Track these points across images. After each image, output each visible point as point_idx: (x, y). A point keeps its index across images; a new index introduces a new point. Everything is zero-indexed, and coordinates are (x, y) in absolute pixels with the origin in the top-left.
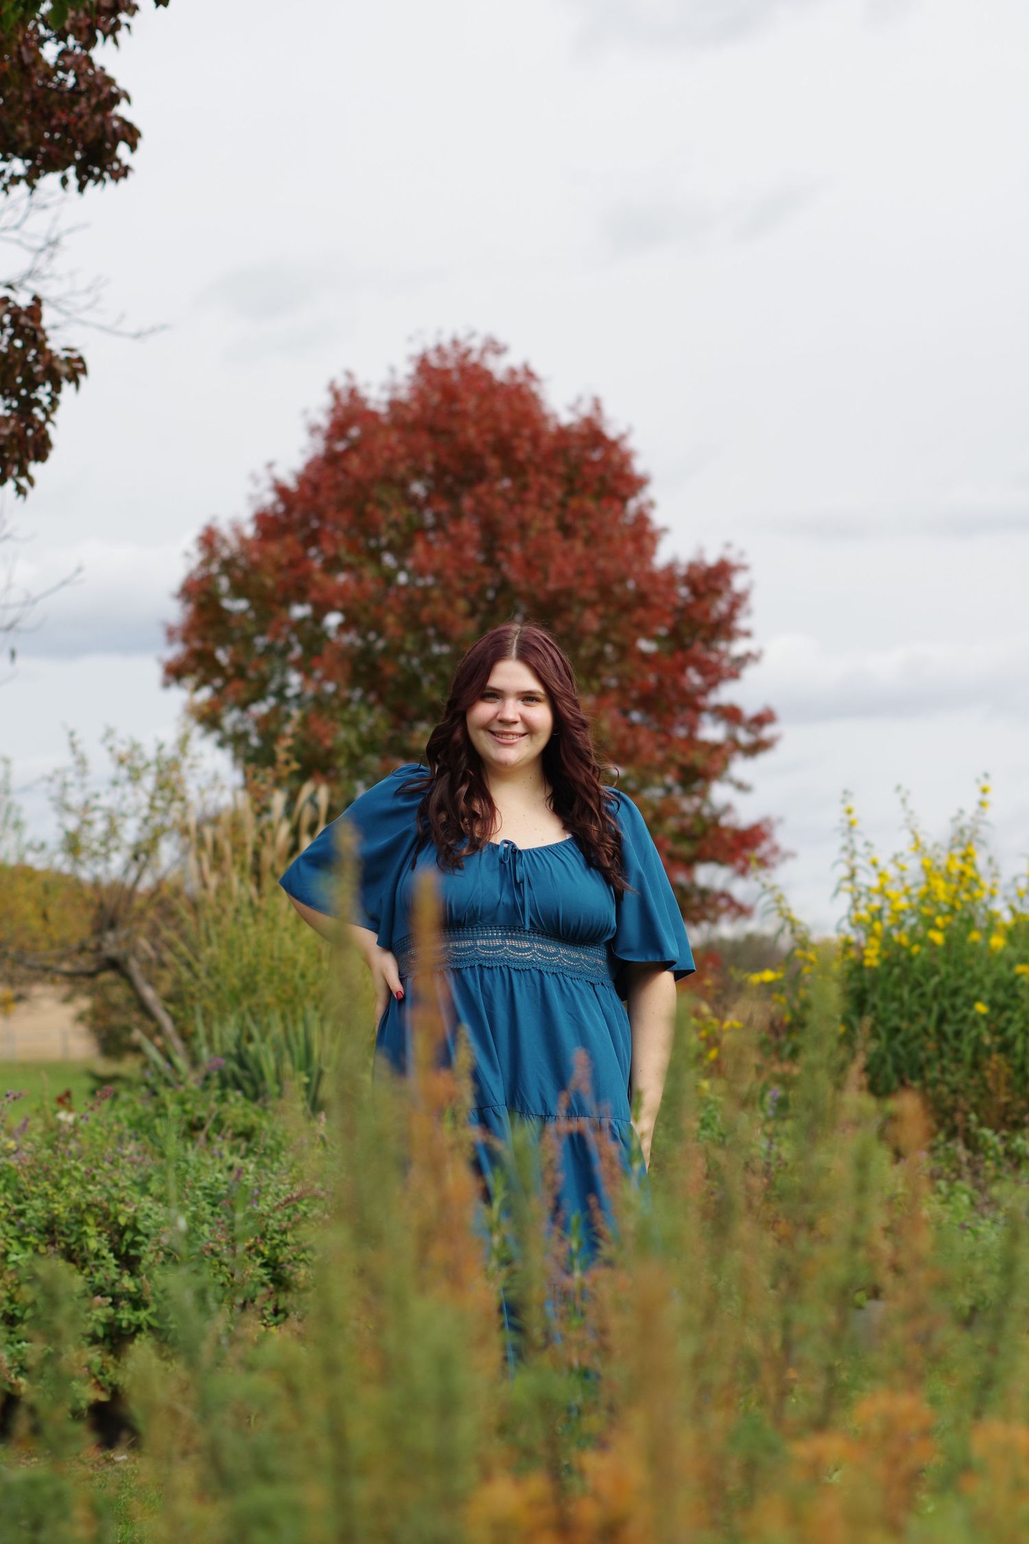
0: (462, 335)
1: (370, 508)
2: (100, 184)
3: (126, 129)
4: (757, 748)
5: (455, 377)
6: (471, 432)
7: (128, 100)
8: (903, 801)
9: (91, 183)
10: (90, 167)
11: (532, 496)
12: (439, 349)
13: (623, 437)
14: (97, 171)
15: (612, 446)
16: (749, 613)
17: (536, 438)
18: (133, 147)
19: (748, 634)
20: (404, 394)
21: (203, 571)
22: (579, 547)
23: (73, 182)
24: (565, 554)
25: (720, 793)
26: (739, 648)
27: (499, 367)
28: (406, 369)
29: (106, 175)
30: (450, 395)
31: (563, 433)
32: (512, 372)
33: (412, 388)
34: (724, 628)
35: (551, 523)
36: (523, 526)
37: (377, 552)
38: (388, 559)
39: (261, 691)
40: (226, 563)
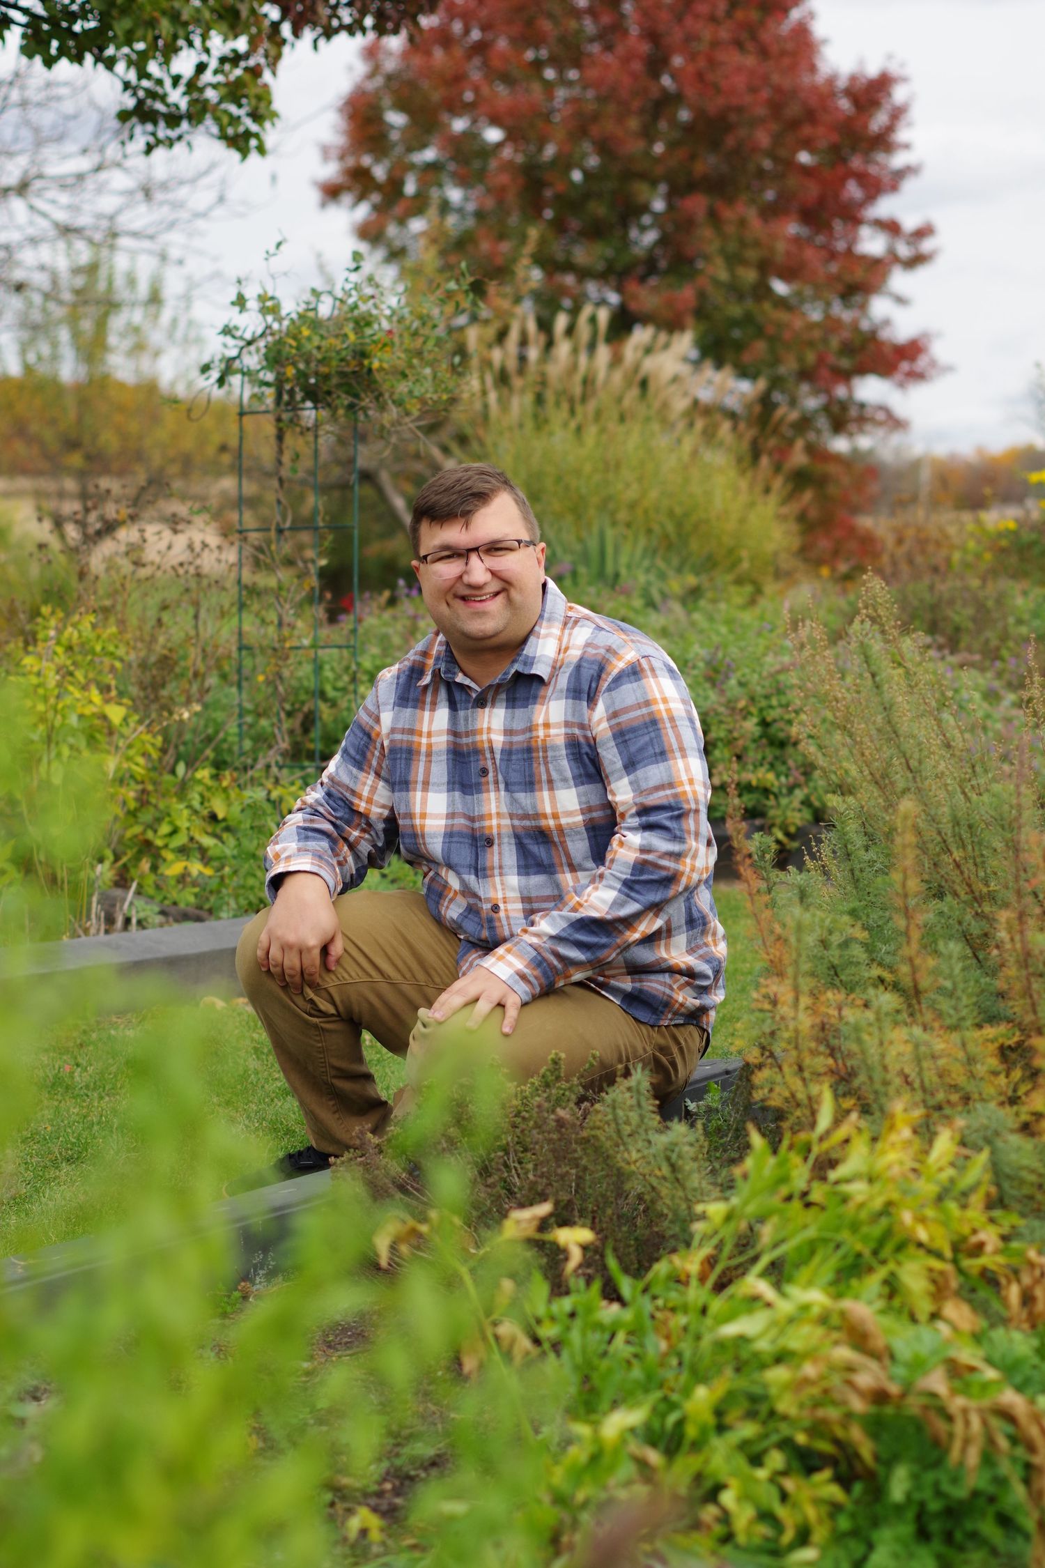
1: (540, 19)
4: (917, 260)
16: (909, 125)
19: (907, 146)
22: (751, 60)
25: (879, 307)
26: (898, 160)
34: (883, 142)
35: (723, 35)
36: (690, 38)
37: (538, 65)
38: (550, 74)
39: (419, 206)
40: (390, 78)
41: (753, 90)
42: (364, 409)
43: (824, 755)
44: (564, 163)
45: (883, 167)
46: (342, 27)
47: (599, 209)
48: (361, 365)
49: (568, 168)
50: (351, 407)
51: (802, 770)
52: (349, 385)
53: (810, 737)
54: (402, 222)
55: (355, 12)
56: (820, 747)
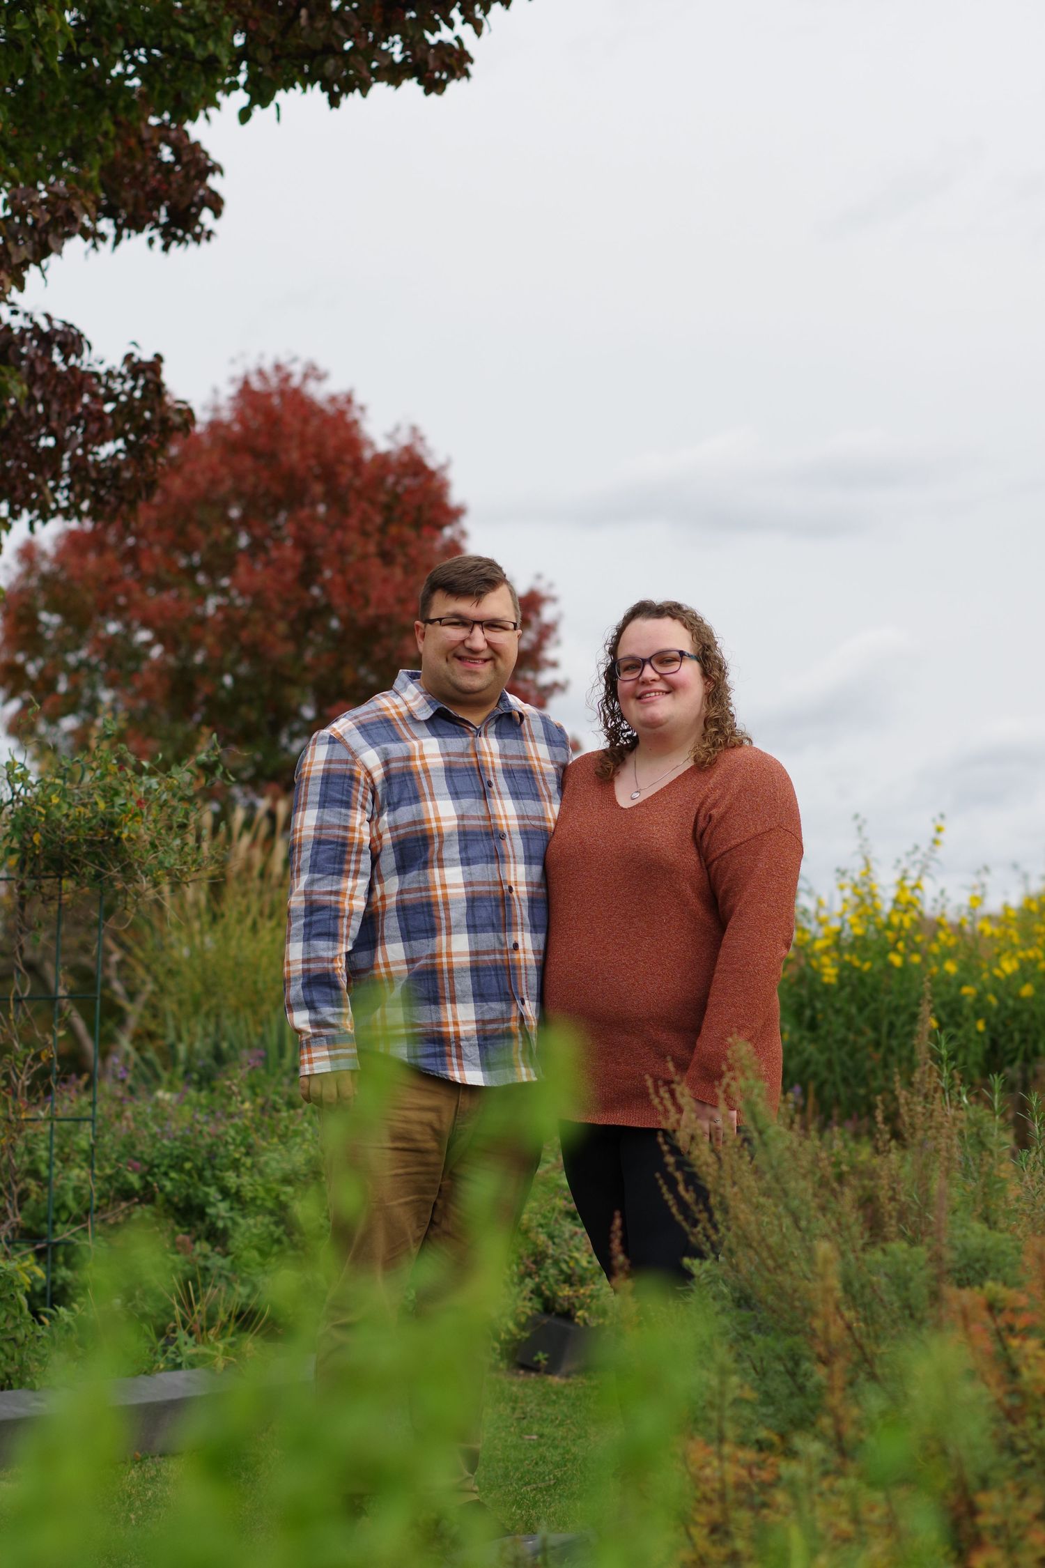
0: (284, 359)
1: (191, 528)
2: (183, 245)
3: (213, 198)
5: (276, 401)
6: (295, 455)
7: (221, 172)
8: (859, 829)
9: (174, 244)
10: (173, 229)
11: (353, 521)
12: (261, 373)
13: (444, 467)
14: (180, 233)
15: (431, 475)
16: (558, 643)
17: (358, 463)
18: (217, 213)
19: (554, 665)
20: (226, 415)
21: (22, 583)
22: (398, 574)
23: (159, 242)
24: (385, 580)
26: (546, 678)
27: (319, 392)
28: (229, 391)
29: (189, 237)
30: (272, 419)
31: (382, 461)
32: (333, 399)
33: (235, 409)
34: (532, 658)
35: (372, 548)
36: (343, 551)
37: (191, 571)
38: (201, 579)
39: (71, 705)
40: (44, 578)
41: (402, 601)
42: (112, 880)
43: (554, 1243)
44: (213, 669)
45: (534, 682)
46: (59, 510)
47: (250, 714)
48: (110, 834)
49: (220, 673)
50: (98, 876)
51: (532, 1259)
52: (97, 855)
53: (541, 1226)
54: (53, 720)
55: (72, 497)
56: (551, 1237)
